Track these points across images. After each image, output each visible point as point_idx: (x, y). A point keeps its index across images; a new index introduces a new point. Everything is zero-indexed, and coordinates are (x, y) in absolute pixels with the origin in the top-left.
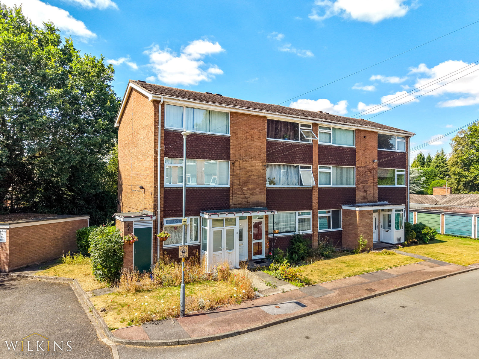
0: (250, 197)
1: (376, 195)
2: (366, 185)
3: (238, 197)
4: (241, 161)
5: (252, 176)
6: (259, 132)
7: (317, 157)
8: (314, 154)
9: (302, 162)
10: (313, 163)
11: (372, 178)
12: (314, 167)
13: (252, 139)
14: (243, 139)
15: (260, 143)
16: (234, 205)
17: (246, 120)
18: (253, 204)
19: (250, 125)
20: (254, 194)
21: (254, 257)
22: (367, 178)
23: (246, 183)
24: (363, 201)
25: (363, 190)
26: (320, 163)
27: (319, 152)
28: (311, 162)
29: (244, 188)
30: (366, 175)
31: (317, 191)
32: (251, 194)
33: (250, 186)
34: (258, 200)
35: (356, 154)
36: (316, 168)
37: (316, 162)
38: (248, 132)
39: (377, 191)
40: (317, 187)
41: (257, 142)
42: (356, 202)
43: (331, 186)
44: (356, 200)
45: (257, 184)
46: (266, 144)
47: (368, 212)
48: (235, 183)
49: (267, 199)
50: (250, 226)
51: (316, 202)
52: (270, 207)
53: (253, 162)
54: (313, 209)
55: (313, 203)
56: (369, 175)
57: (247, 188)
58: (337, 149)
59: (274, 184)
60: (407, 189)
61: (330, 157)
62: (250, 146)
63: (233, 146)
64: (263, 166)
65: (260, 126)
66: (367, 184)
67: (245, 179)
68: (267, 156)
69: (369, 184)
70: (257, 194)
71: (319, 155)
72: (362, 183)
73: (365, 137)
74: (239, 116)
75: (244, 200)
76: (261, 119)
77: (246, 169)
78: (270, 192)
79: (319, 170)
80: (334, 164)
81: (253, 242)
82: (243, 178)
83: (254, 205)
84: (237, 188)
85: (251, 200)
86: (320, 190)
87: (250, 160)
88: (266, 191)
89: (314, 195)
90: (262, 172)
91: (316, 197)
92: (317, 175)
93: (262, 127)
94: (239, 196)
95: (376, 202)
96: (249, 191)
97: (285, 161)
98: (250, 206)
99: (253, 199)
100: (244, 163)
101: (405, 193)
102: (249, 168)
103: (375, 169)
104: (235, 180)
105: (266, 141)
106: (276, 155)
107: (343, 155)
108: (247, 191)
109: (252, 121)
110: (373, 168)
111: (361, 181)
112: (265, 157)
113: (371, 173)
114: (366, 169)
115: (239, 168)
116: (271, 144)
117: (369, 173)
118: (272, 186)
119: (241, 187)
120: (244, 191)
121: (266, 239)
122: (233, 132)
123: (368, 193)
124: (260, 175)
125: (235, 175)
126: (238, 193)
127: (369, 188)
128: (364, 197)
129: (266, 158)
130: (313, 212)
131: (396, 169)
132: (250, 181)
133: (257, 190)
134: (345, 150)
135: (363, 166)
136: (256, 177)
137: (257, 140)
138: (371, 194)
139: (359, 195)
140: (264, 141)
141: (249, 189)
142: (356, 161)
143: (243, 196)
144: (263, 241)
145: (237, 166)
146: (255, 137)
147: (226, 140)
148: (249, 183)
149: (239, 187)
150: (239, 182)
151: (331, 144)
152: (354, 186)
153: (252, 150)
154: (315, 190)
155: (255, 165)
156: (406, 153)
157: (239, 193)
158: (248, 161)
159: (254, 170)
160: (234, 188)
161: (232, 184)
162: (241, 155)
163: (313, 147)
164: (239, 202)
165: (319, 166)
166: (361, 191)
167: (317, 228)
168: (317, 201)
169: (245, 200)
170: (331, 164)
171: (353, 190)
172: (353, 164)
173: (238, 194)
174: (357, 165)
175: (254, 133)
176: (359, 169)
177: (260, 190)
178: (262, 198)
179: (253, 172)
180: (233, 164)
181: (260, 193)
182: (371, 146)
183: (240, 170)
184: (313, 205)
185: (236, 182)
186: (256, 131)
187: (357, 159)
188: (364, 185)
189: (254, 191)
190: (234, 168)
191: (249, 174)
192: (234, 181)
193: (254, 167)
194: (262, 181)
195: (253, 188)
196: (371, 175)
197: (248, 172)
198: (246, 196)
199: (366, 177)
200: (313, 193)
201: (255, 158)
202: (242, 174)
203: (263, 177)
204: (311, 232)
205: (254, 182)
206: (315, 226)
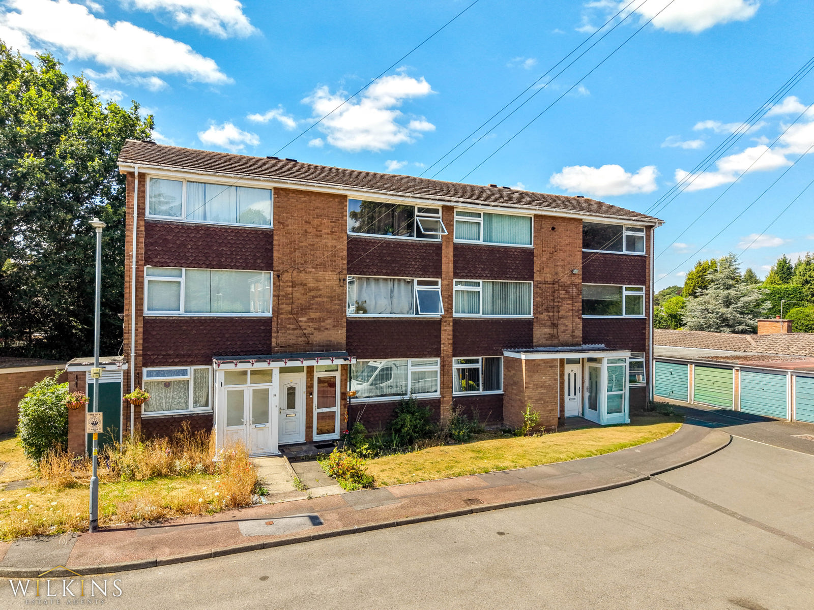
0: (313, 334)
1: (579, 333)
2: (556, 314)
3: (290, 334)
4: (295, 272)
5: (317, 297)
6: (334, 222)
7: (451, 265)
8: (444, 260)
9: (420, 273)
10: (443, 276)
11: (570, 302)
12: (446, 282)
13: (318, 233)
14: (298, 234)
15: (334, 241)
16: (281, 347)
17: (305, 202)
18: (319, 346)
19: (314, 210)
20: (322, 329)
21: (316, 438)
22: (558, 302)
23: (304, 309)
24: (549, 342)
25: (549, 323)
26: (456, 275)
27: (455, 256)
28: (438, 274)
29: (300, 319)
30: (556, 296)
31: (451, 324)
32: (315, 329)
33: (313, 315)
34: (330, 339)
35: (535, 258)
36: (448, 285)
37: (448, 273)
38: (309, 223)
39: (580, 326)
40: (452, 317)
41: (328, 239)
42: (534, 344)
43: (480, 315)
44: (534, 341)
45: (329, 311)
46: (346, 242)
47: (548, 362)
48: (282, 309)
49: (347, 337)
50: (309, 385)
51: (449, 344)
52: (354, 351)
53: (320, 273)
54: (442, 355)
55: (442, 346)
56: (561, 296)
57: (308, 319)
58: (493, 250)
59: (365, 312)
60: (647, 322)
61: (479, 265)
62: (313, 245)
63: (279, 245)
64: (340, 280)
65: (333, 212)
66: (558, 312)
67: (303, 302)
68: (348, 263)
69: (563, 313)
70: (327, 329)
71: (455, 262)
72: (547, 310)
73: (553, 229)
74: (290, 195)
75: (300, 339)
76: (337, 200)
77: (305, 285)
78: (353, 326)
79: (455, 288)
80: (487, 276)
81: (316, 411)
82: (300, 301)
83: (321, 348)
84: (285, 319)
85: (315, 339)
86: (457, 323)
87: (313, 270)
88: (345, 324)
89: (445, 330)
90: (339, 291)
91: (449, 335)
92: (451, 296)
93: (338, 213)
94: (291, 332)
95: (580, 345)
96: (311, 324)
97: (384, 271)
98: (314, 349)
99: (318, 338)
100: (301, 274)
101: (645, 329)
102: (311, 284)
103: (576, 286)
104: (283, 304)
105: (345, 238)
106: (368, 261)
107: (505, 261)
108: (308, 324)
109: (317, 203)
110: (573, 284)
111: (544, 307)
112: (344, 264)
113: (567, 292)
114: (556, 286)
115: (290, 284)
116: (356, 243)
117: (563, 292)
118: (361, 315)
119: (295, 316)
120: (300, 324)
121: (343, 407)
122: (279, 222)
123: (562, 328)
124: (335, 296)
125: (284, 296)
126: (288, 326)
127: (562, 320)
128: (552, 336)
129: (345, 267)
130: (443, 362)
131: (624, 287)
132: (313, 306)
133: (329, 321)
134: (511, 253)
135: (549, 280)
136: (325, 300)
137: (329, 236)
138: (567, 330)
139: (540, 333)
140: (343, 238)
141: (311, 320)
142: (535, 271)
143: (298, 332)
144: (337, 409)
145: (287, 281)
146: (324, 231)
147: (266, 237)
148: (312, 309)
149: (291, 316)
150: (290, 309)
151: (481, 242)
152: (531, 316)
153: (318, 254)
154: (446, 322)
155: (325, 279)
156: (646, 257)
157: (292, 326)
158: (310, 272)
159: (322, 287)
160: (282, 319)
161: (277, 311)
162: (295, 261)
163: (444, 247)
164: (291, 342)
165: (454, 280)
166: (544, 325)
167: (451, 389)
168: (451, 341)
169: (303, 339)
170: (480, 277)
171: (529, 324)
172: (526, 277)
173: (289, 329)
174: (537, 277)
175: (321, 223)
176: (539, 285)
177: (334, 322)
178: (340, 335)
179: (320, 290)
180: (278, 276)
181: (334, 326)
182: (569, 244)
183: (292, 287)
184: (442, 349)
185: (286, 308)
186: (325, 221)
187: (536, 268)
188: (551, 314)
189: (322, 324)
190: (281, 283)
191: (313, 293)
192: (281, 306)
193: (322, 282)
194: (337, 307)
195: (320, 318)
196: (567, 296)
197: (310, 290)
198: (305, 331)
199: (556, 300)
200: (442, 328)
201: (323, 266)
202: (298, 293)
203: (341, 300)
204: (437, 395)
205: (321, 307)
206: (446, 385)
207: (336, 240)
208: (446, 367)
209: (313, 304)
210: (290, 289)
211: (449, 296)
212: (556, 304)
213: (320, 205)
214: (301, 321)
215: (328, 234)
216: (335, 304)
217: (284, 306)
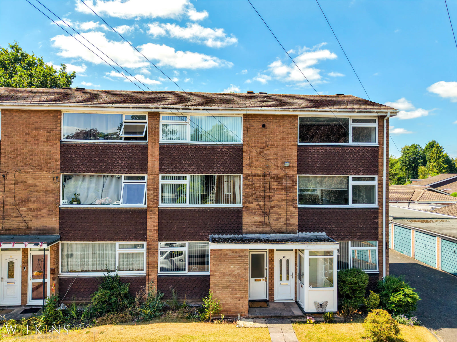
0: (31, 221)
1: (295, 221)
2: (267, 203)
3: (13, 221)
4: (17, 173)
5: (34, 192)
6: (48, 132)
7: (157, 163)
9: (127, 170)
11: (283, 192)
12: (151, 177)
13: (36, 142)
14: (20, 143)
15: (50, 147)
16: (6, 230)
17: (26, 118)
18: (36, 230)
19: (33, 124)
20: (39, 217)
22: (270, 192)
23: (25, 201)
24: (260, 229)
25: (260, 212)
28: (144, 169)
29: (21, 209)
30: (268, 187)
32: (33, 217)
33: (32, 206)
34: (45, 224)
35: (244, 154)
36: (154, 179)
37: (153, 169)
38: (28, 134)
39: (296, 215)
40: (157, 207)
41: (44, 145)
42: (244, 231)
43: (187, 205)
44: (243, 227)
45: (44, 203)
46: (59, 148)
48: (7, 201)
49: (60, 224)
51: (154, 230)
52: (66, 235)
53: (37, 172)
54: (148, 239)
55: (148, 232)
56: (273, 187)
57: (28, 209)
58: (199, 148)
59: (79, 203)
60: (380, 211)
61: (185, 161)
62: (32, 151)
63: (5, 153)
64: (54, 178)
65: (48, 124)
66: (270, 201)
67: (24, 196)
68: (61, 164)
69: (275, 202)
70: (43, 217)
71: (161, 160)
72: (257, 200)
73: (264, 126)
74: (14, 114)
75: (21, 224)
76: (51, 115)
77: (25, 182)
78: (64, 214)
79: (161, 182)
80: (193, 171)
81: (30, 282)
82: (21, 195)
83: (38, 232)
84: (10, 209)
85: (34, 225)
86: (162, 212)
87: (32, 170)
88: (58, 213)
89: (151, 218)
90: (53, 186)
91: (154, 222)
92: (157, 189)
93: (53, 125)
94: (14, 219)
95: (295, 233)
96: (29, 213)
97: (93, 169)
98: (32, 232)
99: (36, 224)
100: (22, 174)
101: (377, 218)
102: (30, 181)
103: (290, 177)
104: (7, 197)
105: (59, 144)
106: (78, 161)
107: (212, 157)
108: (27, 213)
109: (35, 118)
110: (286, 176)
111: (254, 197)
112: (58, 165)
113: (280, 183)
114: (268, 178)
115: (13, 182)
116: (68, 147)
117: (275, 183)
119: (17, 207)
120: (21, 213)
121: (52, 279)
122: (5, 135)
123: (274, 216)
124: (49, 191)
125: (8, 191)
126: (12, 214)
127: (274, 209)
128: (263, 224)
129: (58, 167)
130: (148, 245)
131: (350, 177)
132: (32, 199)
133: (45, 211)
134: (218, 150)
135: (259, 172)
136: (41, 194)
137: (45, 144)
138: (280, 218)
139: (250, 220)
140: (57, 144)
141: (30, 210)
142: (244, 165)
143: (20, 219)
144: (48, 281)
145: (11, 180)
146: (41, 140)
148: (30, 201)
149: (14, 207)
150: (13, 201)
151: (188, 142)
152: (241, 206)
153: (36, 158)
155: (41, 177)
156: (378, 146)
157: (14, 215)
158: (29, 172)
159: (38, 184)
160: (7, 209)
161: (3, 202)
162: (17, 164)
164: (14, 227)
165: (161, 175)
166: (255, 214)
169: (24, 224)
170: (186, 172)
171: (238, 212)
172: (234, 170)
173: (12, 216)
174: (246, 171)
175: (38, 134)
176: (249, 178)
177: (48, 211)
178: (54, 222)
179: (37, 186)
180: (4, 176)
181: (49, 215)
182: (282, 139)
185: (10, 200)
186: (42, 132)
187: (245, 162)
188: (262, 203)
189: (39, 213)
190: (6, 182)
191: (31, 189)
192: (6, 199)
193: (39, 180)
194: (51, 199)
195: (37, 209)
196: (280, 187)
197: (30, 186)
198: (25, 219)
199: (268, 191)
201: (40, 168)
202: (19, 189)
203: (55, 193)
204: (143, 273)
205: (38, 199)
206: (152, 264)
207: (51, 146)
208: (152, 250)
209: (31, 197)
210: (14, 185)
211: (154, 189)
212: (267, 194)
213: (38, 120)
214: (22, 211)
215: (44, 142)
216: (50, 197)
217: (8, 199)
